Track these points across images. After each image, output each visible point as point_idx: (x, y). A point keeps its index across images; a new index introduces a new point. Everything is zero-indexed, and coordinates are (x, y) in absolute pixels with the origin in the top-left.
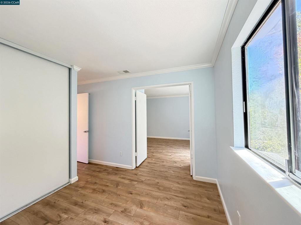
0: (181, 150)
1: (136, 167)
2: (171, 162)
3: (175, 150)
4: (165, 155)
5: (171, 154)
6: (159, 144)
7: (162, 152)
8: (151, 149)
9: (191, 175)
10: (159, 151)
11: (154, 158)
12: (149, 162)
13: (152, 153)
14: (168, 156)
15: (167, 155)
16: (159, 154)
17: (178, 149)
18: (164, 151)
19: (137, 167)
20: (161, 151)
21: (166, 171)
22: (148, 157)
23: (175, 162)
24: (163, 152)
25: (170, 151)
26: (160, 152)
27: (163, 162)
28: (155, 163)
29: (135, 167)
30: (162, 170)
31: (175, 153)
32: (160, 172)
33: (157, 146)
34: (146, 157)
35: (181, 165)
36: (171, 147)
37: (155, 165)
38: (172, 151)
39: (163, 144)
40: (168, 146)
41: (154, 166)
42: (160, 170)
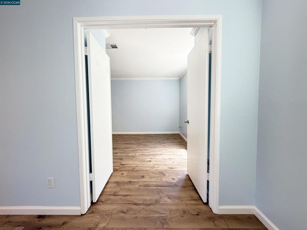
0: (161, 149)
1: (92, 203)
2: (156, 174)
3: (153, 150)
4: (140, 161)
5: (150, 159)
6: (127, 142)
7: (134, 156)
8: (117, 153)
9: (205, 201)
10: (129, 155)
11: (125, 171)
12: (117, 183)
13: (120, 161)
14: (147, 162)
15: (144, 161)
16: (132, 160)
17: (155, 147)
18: (137, 154)
19: (95, 203)
20: (133, 154)
21: (157, 202)
22: (115, 170)
23: (162, 174)
24: (137, 156)
25: (146, 152)
26: (133, 156)
27: (143, 177)
28: (130, 182)
29: (89, 205)
30: (148, 198)
31: (154, 155)
32: (146, 205)
33: (125, 146)
34: (112, 171)
35: (174, 179)
36: (144, 145)
37: (130, 186)
38: (149, 152)
39: (133, 142)
40: (140, 144)
41: (129, 190)
42: (144, 200)
